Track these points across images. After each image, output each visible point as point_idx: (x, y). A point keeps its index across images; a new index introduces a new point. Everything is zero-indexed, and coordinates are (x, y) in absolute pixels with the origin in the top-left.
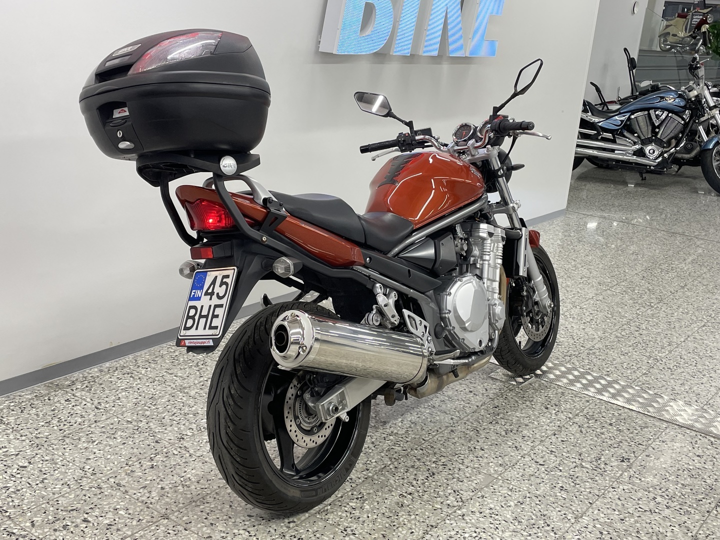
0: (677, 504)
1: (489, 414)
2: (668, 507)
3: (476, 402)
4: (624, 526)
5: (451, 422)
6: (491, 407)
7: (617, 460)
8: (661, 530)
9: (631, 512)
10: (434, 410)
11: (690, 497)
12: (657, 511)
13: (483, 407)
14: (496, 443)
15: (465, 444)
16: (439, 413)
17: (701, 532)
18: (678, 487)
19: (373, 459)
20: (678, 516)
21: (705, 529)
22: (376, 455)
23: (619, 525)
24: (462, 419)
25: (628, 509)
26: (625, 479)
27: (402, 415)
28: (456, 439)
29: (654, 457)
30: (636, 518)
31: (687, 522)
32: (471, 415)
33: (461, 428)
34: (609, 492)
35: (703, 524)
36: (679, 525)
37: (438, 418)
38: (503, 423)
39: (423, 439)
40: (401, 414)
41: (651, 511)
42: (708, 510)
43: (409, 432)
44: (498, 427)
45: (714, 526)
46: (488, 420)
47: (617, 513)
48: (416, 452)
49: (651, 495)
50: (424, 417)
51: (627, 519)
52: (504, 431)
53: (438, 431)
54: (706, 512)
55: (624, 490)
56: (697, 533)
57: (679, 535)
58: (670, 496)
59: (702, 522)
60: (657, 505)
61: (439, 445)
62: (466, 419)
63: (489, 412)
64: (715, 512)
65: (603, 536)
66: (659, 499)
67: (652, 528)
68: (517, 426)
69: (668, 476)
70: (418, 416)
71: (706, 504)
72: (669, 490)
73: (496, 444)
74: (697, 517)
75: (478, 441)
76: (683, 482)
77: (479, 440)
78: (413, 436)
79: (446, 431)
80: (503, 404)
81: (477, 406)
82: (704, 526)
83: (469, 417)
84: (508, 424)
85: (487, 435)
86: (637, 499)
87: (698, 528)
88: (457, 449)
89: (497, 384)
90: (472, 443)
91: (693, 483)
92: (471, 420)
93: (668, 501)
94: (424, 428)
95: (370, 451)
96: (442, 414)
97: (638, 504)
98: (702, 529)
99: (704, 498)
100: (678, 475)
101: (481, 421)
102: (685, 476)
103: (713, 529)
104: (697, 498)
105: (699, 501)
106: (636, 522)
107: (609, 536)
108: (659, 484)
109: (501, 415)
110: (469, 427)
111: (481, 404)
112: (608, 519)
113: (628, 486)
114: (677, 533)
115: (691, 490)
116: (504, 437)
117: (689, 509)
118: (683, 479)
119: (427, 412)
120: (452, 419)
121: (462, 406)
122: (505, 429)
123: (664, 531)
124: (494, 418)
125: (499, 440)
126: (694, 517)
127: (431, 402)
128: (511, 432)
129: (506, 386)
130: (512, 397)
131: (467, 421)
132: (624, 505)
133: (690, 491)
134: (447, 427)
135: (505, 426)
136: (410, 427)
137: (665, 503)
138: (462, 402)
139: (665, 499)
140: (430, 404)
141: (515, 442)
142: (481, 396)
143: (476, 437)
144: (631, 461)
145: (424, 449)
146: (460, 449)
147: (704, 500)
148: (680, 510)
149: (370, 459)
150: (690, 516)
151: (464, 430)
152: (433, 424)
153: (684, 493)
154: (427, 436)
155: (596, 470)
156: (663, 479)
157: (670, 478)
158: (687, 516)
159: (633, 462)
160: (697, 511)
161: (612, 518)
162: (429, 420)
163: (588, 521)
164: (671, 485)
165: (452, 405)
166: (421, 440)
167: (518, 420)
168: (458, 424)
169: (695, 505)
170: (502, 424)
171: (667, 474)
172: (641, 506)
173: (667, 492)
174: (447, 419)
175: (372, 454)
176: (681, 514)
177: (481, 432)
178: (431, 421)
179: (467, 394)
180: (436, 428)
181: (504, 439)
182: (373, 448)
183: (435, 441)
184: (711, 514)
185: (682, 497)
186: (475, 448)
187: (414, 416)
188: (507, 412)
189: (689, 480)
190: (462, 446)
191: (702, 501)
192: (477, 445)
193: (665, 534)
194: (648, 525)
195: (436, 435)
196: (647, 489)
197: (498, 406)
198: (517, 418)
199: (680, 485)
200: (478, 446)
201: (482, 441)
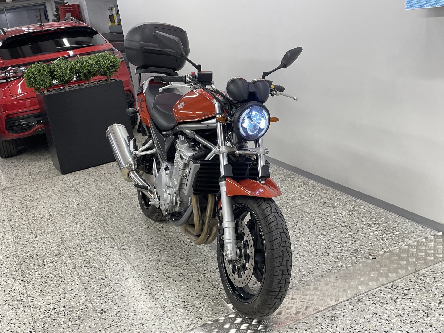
0: (52, 314)
2: (54, 309)
4: (61, 288)
8: (46, 298)
9: (65, 294)
11: (50, 322)
12: (56, 303)
17: (29, 311)
18: (61, 321)
20: (45, 309)
21: (29, 314)
23: (63, 286)
25: (68, 294)
26: (88, 304)
30: (60, 294)
31: (39, 310)
34: (85, 293)
36: (41, 306)
41: (59, 301)
42: (36, 323)
47: (70, 289)
49: (67, 307)
51: (63, 291)
54: (36, 321)
55: (81, 299)
56: (30, 309)
57: (36, 302)
58: (59, 314)
59: (33, 315)
60: (59, 306)
64: (31, 325)
66: (62, 308)
67: (49, 296)
69: (73, 322)
71: (40, 325)
72: (63, 316)
74: (37, 315)
76: (62, 326)
82: (30, 315)
86: (70, 300)
87: (32, 311)
91: (57, 330)
93: (57, 311)
97: (67, 299)
98: (30, 312)
99: (44, 327)
100: (69, 327)
103: (25, 316)
104: (47, 324)
105: (44, 324)
106: (58, 293)
108: (71, 315)
112: (69, 285)
113: (82, 302)
114: (38, 302)
115: (54, 326)
117: (44, 316)
118: (64, 328)
123: (44, 299)
126: (38, 314)
132: (72, 294)
133: (54, 324)
137: (58, 310)
139: (60, 311)
147: (43, 326)
148: (48, 312)
150: (40, 313)
153: (56, 321)
155: (105, 296)
156: (73, 319)
157: (71, 322)
158: (42, 312)
160: (40, 318)
161: (69, 286)
163: (75, 278)
164: (65, 319)
169: (44, 320)
171: (74, 323)
172: (65, 299)
173: (63, 314)
176: (45, 311)
184: (32, 322)
185: (54, 319)
191: (43, 325)
193: (42, 298)
194: (52, 295)
196: (73, 308)
199: (62, 323)
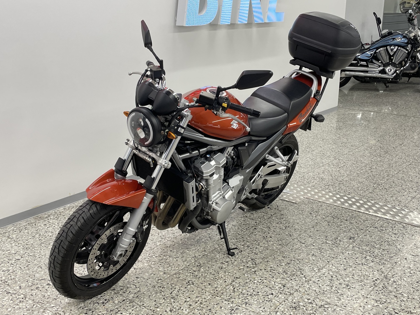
0: (378, 259)
1: (277, 219)
2: (372, 262)
3: (271, 213)
4: (346, 272)
5: (255, 224)
6: (279, 215)
7: (347, 239)
8: (367, 273)
9: (351, 265)
10: (246, 218)
11: (387, 255)
12: (366, 264)
13: (274, 215)
14: (279, 233)
15: (262, 235)
16: (249, 220)
17: (390, 273)
18: (380, 251)
19: (209, 245)
20: (378, 266)
21: (392, 272)
22: (210, 243)
23: (343, 272)
24: (262, 222)
25: (349, 263)
26: (350, 248)
27: (228, 222)
28: (257, 233)
29: (369, 236)
30: (353, 268)
31: (383, 269)
32: (267, 220)
33: (260, 227)
34: (340, 255)
35: (391, 269)
36: (378, 270)
37: (248, 222)
38: (285, 223)
39: (238, 234)
40: (228, 221)
41: (362, 264)
42: (396, 262)
43: (231, 231)
44: (281, 225)
45: (398, 270)
46: (276, 222)
47: (343, 266)
48: (233, 240)
49: (364, 256)
50: (240, 222)
51: (348, 269)
52: (285, 227)
53: (247, 229)
54: (394, 263)
55: (349, 254)
56: (387, 274)
57: (377, 276)
58: (375, 256)
59: (391, 268)
60: (367, 261)
61: (247, 236)
62: (264, 222)
63: (277, 218)
64: (400, 263)
65: (333, 278)
66: (368, 258)
67: (362, 273)
68: (293, 224)
69: (375, 246)
70: (237, 222)
71: (395, 259)
72: (375, 253)
73: (279, 234)
74: (389, 266)
75: (269, 233)
76: (383, 248)
77: (269, 232)
78: (233, 232)
79: (252, 229)
80: (286, 213)
81: (271, 215)
83: (266, 221)
84: (287, 223)
85: (274, 229)
86: (355, 258)
87: (388, 272)
88: (256, 238)
89: (284, 203)
90: (265, 234)
91: (389, 248)
92: (266, 223)
93: (373, 258)
94: (239, 228)
95: (208, 241)
96: (251, 220)
97: (356, 261)
98: (390, 272)
99: (394, 256)
100: (381, 245)
101: (272, 223)
102: (385, 245)
103: (397, 272)
104: (390, 256)
105: (391, 257)
106: (353, 270)
107: (337, 278)
108: (369, 250)
109: (284, 219)
110: (265, 226)
111: (273, 214)
112: (337, 269)
113: (351, 252)
114: (375, 275)
115: (388, 252)
116: (284, 230)
117: (385, 262)
118: (384, 246)
119: (242, 219)
120: (256, 222)
121: (262, 215)
122: (285, 226)
123: (368, 274)
124: (280, 221)
125: (281, 232)
126: (387, 266)
127: (245, 214)
128: (289, 227)
129: (289, 203)
130: (291, 209)
131: (264, 223)
132: (347, 262)
133: (387, 252)
134: (253, 227)
135: (286, 224)
136: (232, 228)
137: (372, 259)
138: (263, 213)
139: (372, 257)
140: (244, 216)
141: (290, 233)
142: (274, 210)
143: (268, 231)
144: (355, 239)
145: (238, 239)
146: (258, 237)
147: (394, 257)
148: (379, 263)
149: (207, 246)
150: (384, 266)
151: (262, 228)
152: (244, 226)
153: (383, 254)
154: (240, 232)
155: (334, 244)
156: (372, 247)
157: (376, 246)
158: (383, 266)
159: (356, 239)
160: (389, 263)
161: (339, 269)
162: (243, 224)
163: (325, 271)
164: (376, 250)
165: (257, 215)
166: (237, 234)
167: (293, 221)
168: (259, 225)
169: (388, 260)
170: (284, 224)
171: (375, 244)
172: (357, 262)
173: (373, 254)
174: (253, 222)
175: (208, 243)
176: (379, 265)
177: (271, 228)
178: (244, 224)
179: (266, 209)
180: (246, 228)
181: (284, 231)
183: (245, 234)
184: (397, 264)
185: (382, 256)
186: (267, 237)
187: (235, 222)
188: (288, 217)
189: (387, 247)
190: (259, 236)
191: (393, 257)
192: (268, 235)
193: (369, 275)
194: (360, 271)
195: (246, 231)
196: (362, 253)
197: (283, 214)
198: (293, 220)
199: (381, 250)
200: (269, 235)
201: (271, 233)
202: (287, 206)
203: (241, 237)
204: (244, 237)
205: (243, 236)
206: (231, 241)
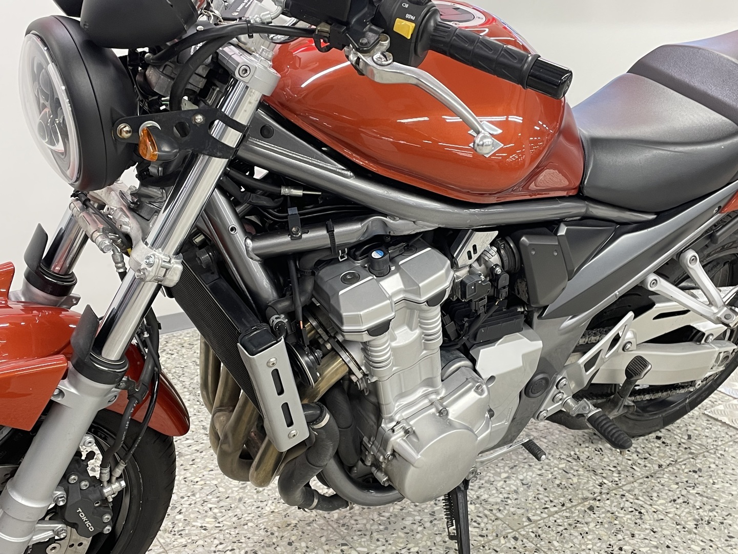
1: (677, 484)
3: (661, 458)
5: (598, 490)
6: (686, 470)
10: (575, 463)
13: (670, 468)
14: (668, 543)
15: (605, 538)
16: (581, 471)
19: (417, 545)
22: (425, 538)
24: (620, 487)
27: (512, 468)
28: (592, 525)
32: (641, 481)
33: (610, 505)
37: (575, 480)
38: (698, 505)
39: (529, 519)
40: (512, 465)
43: (509, 502)
44: (684, 511)
46: (670, 494)
48: (503, 541)
50: (550, 476)
52: (695, 520)
53: (563, 505)
61: (553, 534)
62: (627, 488)
63: (678, 480)
68: (725, 513)
70: (539, 472)
73: (668, 547)
75: (633, 535)
77: (636, 532)
78: (512, 510)
79: (578, 508)
80: (713, 466)
81: (660, 466)
83: (636, 484)
84: (707, 507)
85: (657, 524)
88: (583, 547)
89: (714, 428)
90: (620, 537)
92: (636, 492)
94: (540, 496)
95: (420, 529)
96: (586, 474)
101: (655, 495)
109: (700, 489)
110: (628, 504)
111: (668, 462)
116: (690, 532)
119: (561, 466)
120: (601, 485)
121: (630, 462)
122: (697, 517)
124: (684, 492)
125: (677, 538)
127: (577, 450)
128: (709, 523)
129: (730, 434)
130: (733, 454)
131: (629, 491)
134: (586, 499)
135: (701, 510)
136: (516, 492)
138: (635, 456)
140: (572, 453)
141: (707, 547)
142: (674, 448)
143: (633, 525)
145: (520, 538)
146: (590, 546)
149: (409, 546)
151: (614, 509)
152: (560, 491)
154: (538, 512)
162: (557, 482)
165: (612, 458)
166: (524, 519)
167: (731, 502)
168: (608, 496)
170: (694, 506)
174: (592, 483)
175: (419, 536)
177: (646, 517)
178: (558, 486)
179: (650, 442)
180: (562, 499)
181: (689, 537)
182: (428, 525)
183: (550, 524)
186: (621, 549)
187: (533, 472)
188: (714, 483)
190: (596, 540)
192: (627, 543)
195: (556, 512)
197: (700, 470)
198: (731, 497)
200: (630, 544)
201: (642, 536)
202: (720, 443)
203: (533, 535)
204: (543, 536)
205: (540, 532)
206: (495, 542)
